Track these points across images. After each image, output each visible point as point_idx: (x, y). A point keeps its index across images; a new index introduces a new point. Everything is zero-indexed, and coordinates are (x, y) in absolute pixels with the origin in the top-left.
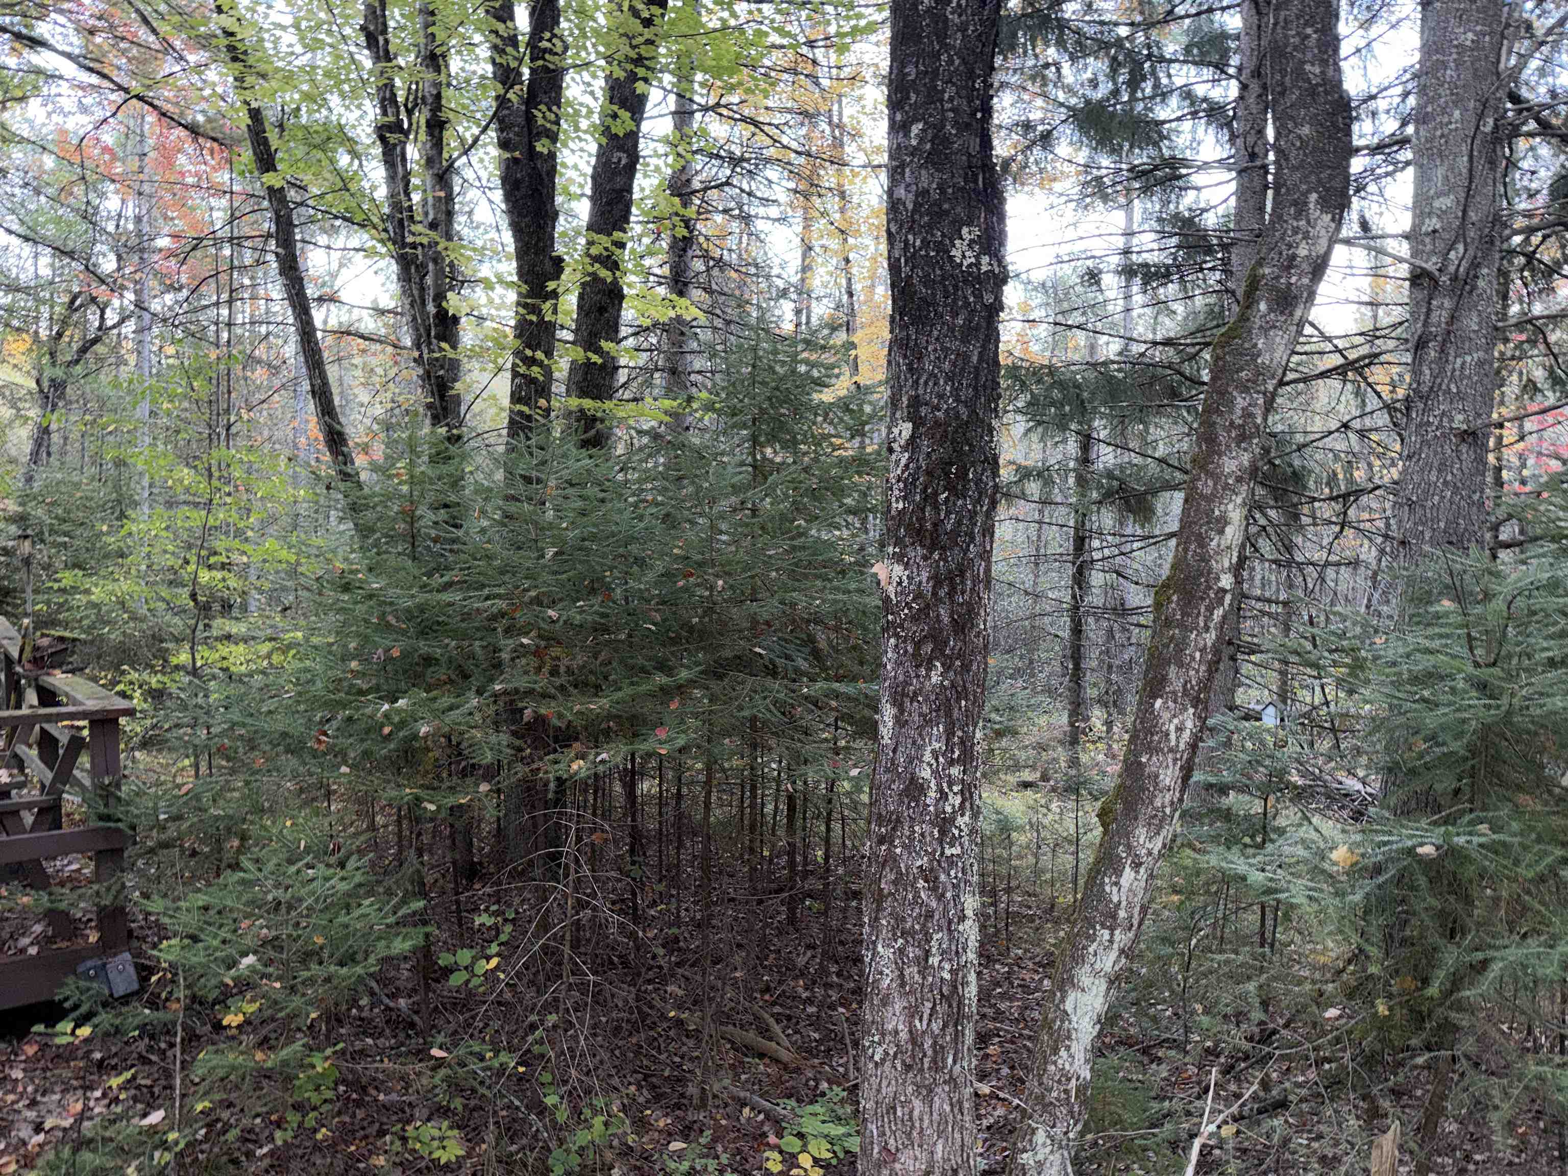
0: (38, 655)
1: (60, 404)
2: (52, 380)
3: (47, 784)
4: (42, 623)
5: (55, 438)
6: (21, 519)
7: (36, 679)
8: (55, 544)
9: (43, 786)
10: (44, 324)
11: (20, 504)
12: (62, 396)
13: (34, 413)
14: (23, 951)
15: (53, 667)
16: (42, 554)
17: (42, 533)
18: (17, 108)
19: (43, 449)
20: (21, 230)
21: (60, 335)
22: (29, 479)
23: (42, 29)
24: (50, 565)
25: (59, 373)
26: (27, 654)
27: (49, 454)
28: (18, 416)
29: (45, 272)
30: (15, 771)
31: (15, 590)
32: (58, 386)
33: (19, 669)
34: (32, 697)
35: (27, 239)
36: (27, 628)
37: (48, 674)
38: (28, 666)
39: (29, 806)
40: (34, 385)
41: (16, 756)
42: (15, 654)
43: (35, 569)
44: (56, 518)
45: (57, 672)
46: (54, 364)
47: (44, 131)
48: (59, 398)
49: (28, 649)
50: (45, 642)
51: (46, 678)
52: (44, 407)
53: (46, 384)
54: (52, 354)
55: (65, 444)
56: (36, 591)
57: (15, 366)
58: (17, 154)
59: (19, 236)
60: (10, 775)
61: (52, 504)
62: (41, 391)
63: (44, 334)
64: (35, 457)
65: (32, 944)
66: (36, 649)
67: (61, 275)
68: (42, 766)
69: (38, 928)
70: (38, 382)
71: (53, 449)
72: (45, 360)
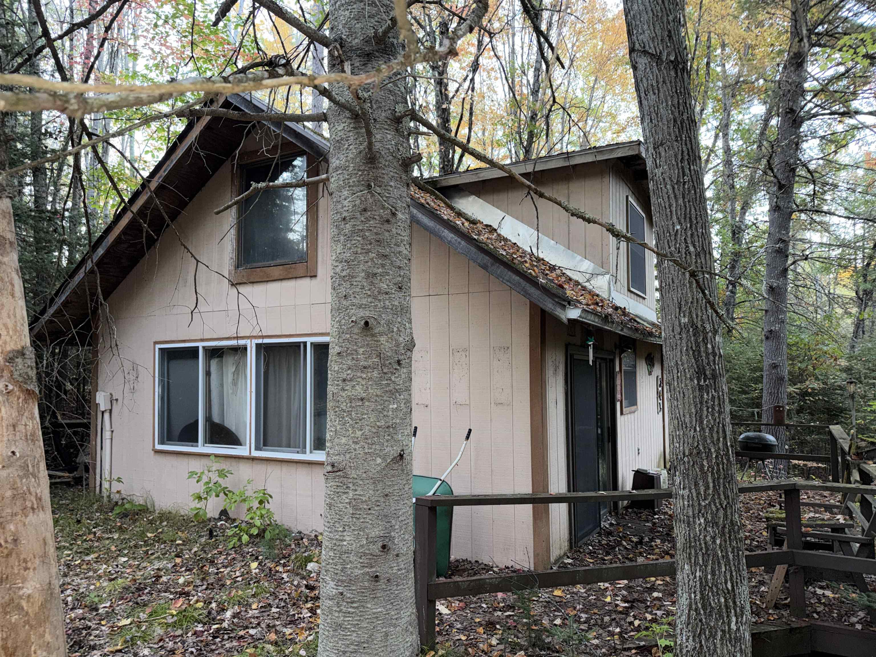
0: (859, 451)
1: (870, 304)
2: (865, 291)
3: (866, 529)
4: (862, 430)
5: (867, 323)
6: (848, 370)
7: (858, 465)
8: (868, 384)
9: (863, 530)
10: (859, 261)
11: (848, 361)
12: (870, 299)
13: (854, 310)
14: (853, 625)
15: (869, 460)
16: (860, 389)
17: (860, 377)
18: (843, 150)
19: (860, 329)
20: (846, 214)
21: (868, 264)
22: (853, 347)
23: (855, 105)
24: (865, 396)
25: (868, 286)
26: (853, 450)
27: (863, 332)
28: (846, 313)
29: (860, 232)
30: (848, 517)
31: (845, 410)
32: (868, 293)
33: (848, 458)
34: (856, 476)
35: (849, 218)
36: (852, 435)
37: (865, 463)
38: (854, 457)
39: (856, 540)
40: (854, 294)
41: (847, 508)
42: (847, 449)
43: (857, 398)
44: (868, 369)
45: (870, 462)
46: (865, 281)
47: (857, 157)
48: (869, 300)
49: (853, 447)
50: (863, 444)
51: (864, 465)
52: (859, 307)
53: (861, 293)
54: (865, 276)
55: (873, 325)
56: (858, 411)
57: (844, 286)
58: (843, 174)
59: (845, 217)
60: (845, 519)
61: (866, 361)
62: (859, 297)
63: (859, 265)
64: (856, 334)
65: (858, 622)
66: (858, 448)
67: (868, 232)
68: (863, 517)
69: (861, 614)
70: (857, 293)
71: (866, 329)
72: (861, 280)
